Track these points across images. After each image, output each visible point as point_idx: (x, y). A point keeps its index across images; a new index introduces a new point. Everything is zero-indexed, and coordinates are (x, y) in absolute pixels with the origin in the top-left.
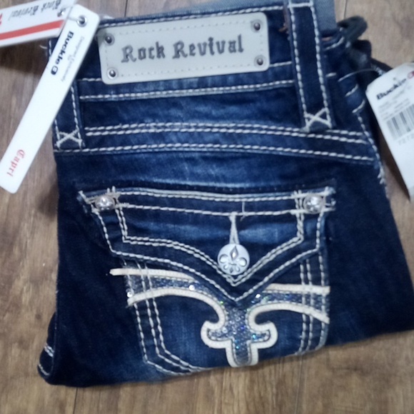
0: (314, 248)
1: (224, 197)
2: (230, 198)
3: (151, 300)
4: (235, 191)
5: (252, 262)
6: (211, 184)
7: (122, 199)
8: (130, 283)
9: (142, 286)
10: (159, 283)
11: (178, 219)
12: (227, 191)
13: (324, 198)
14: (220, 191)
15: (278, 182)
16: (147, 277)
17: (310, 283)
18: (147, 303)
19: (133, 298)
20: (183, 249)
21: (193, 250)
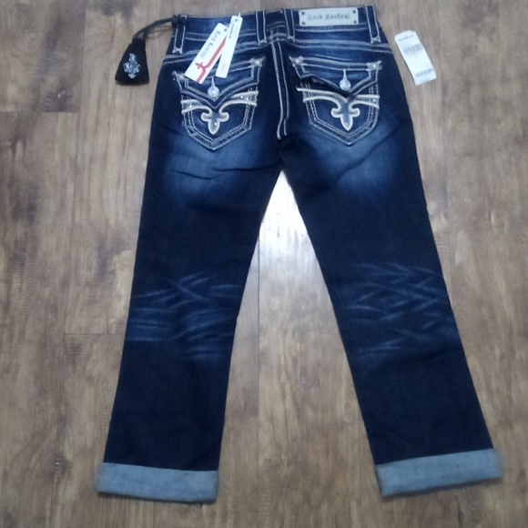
0: (375, 81)
2: (344, 64)
5: (352, 87)
7: (304, 62)
8: (304, 94)
9: (308, 96)
10: (314, 95)
13: (378, 65)
16: (310, 92)
17: (373, 94)
18: (310, 101)
19: (305, 100)
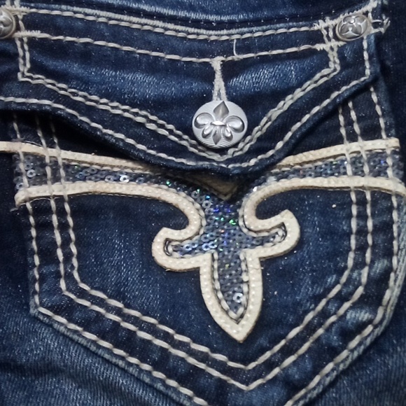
0: (364, 75)
1: (204, 34)
2: (213, 35)
3: (60, 200)
4: (220, 26)
6: (182, 14)
8: (22, 167)
9: (45, 175)
11: (122, 62)
12: (208, 25)
13: (370, 14)
14: (196, 24)
15: (292, 10)
16: (56, 162)
17: (360, 138)
18: (53, 203)
20: (127, 115)
21: (145, 117)
